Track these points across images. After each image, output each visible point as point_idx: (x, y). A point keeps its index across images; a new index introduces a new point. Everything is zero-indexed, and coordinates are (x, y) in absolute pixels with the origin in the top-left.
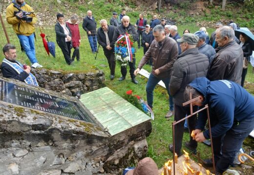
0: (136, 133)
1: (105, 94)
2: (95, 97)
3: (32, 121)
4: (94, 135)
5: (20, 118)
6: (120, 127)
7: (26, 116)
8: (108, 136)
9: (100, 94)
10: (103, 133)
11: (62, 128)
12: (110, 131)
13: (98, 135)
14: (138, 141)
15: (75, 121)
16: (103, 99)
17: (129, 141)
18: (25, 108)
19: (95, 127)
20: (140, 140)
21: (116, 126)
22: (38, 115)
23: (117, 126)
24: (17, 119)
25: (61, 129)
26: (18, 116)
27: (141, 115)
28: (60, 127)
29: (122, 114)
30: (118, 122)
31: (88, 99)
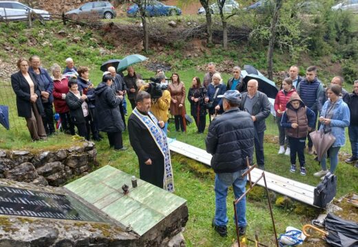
0: (170, 225)
1: (108, 176)
2: (94, 183)
3: (30, 236)
4: (118, 240)
5: (10, 233)
6: (148, 221)
7: (17, 230)
8: (135, 238)
9: (102, 177)
10: (127, 234)
11: (74, 237)
12: (135, 230)
13: (123, 238)
14: (173, 236)
15: (84, 225)
16: (108, 184)
17: (163, 238)
18: (9, 216)
19: (113, 227)
20: (175, 234)
21: (141, 220)
22: (33, 224)
23: (143, 220)
24: (7, 238)
25: (73, 240)
26: (6, 231)
27: (171, 198)
28: (72, 237)
29: (145, 201)
30: (143, 215)
31: (85, 187)
